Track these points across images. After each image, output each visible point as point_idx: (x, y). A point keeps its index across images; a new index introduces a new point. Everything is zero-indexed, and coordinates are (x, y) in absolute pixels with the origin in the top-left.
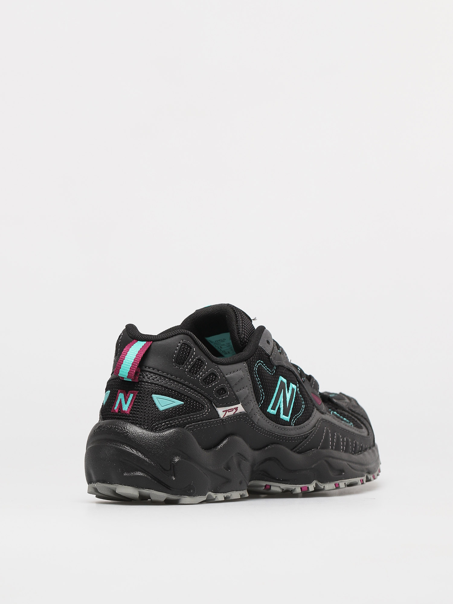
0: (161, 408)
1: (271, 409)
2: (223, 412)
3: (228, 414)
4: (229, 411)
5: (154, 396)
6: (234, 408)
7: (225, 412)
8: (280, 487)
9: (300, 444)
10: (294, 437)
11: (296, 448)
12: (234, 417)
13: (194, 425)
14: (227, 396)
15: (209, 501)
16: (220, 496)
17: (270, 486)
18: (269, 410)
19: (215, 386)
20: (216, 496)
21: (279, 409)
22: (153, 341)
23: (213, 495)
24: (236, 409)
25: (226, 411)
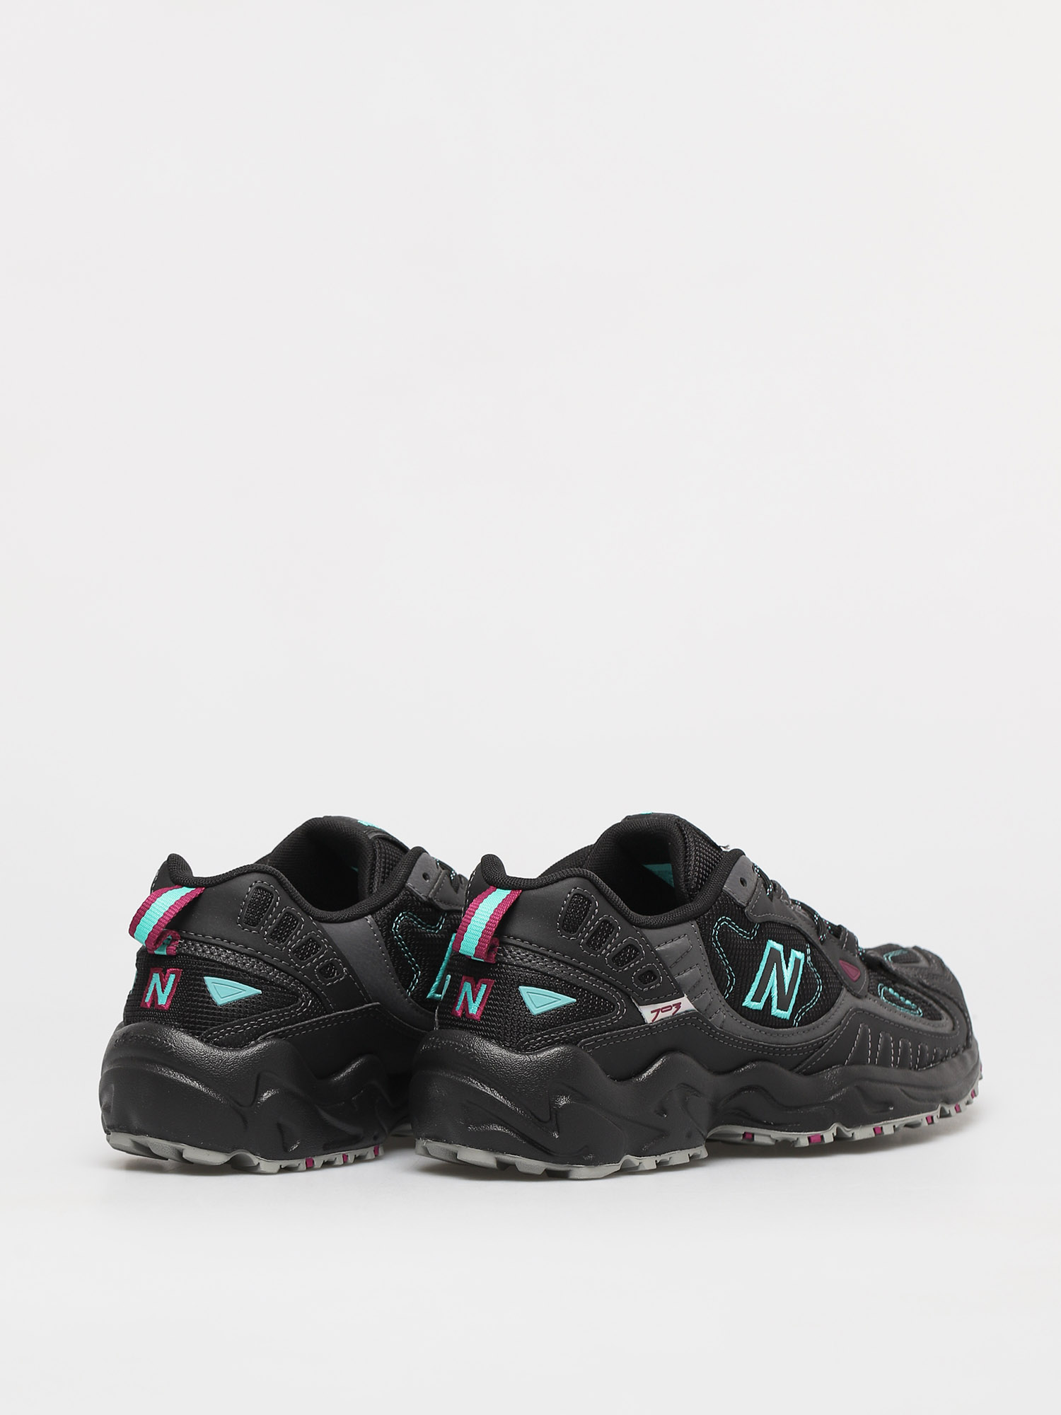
0: (535, 1011)
1: (752, 1000)
2: (652, 1012)
3: (661, 1015)
4: (662, 1010)
5: (523, 990)
6: (674, 1005)
7: (655, 1013)
8: (770, 1136)
9: (809, 1057)
10: (797, 1048)
11: (800, 1067)
12: (672, 1020)
13: (595, 1040)
14: (659, 985)
15: (627, 1171)
16: (649, 1162)
17: (753, 1135)
18: (748, 1002)
19: (635, 969)
20: (640, 1161)
21: (770, 999)
22: (524, 890)
23: (635, 1160)
24: (678, 1006)
25: (658, 1011)
